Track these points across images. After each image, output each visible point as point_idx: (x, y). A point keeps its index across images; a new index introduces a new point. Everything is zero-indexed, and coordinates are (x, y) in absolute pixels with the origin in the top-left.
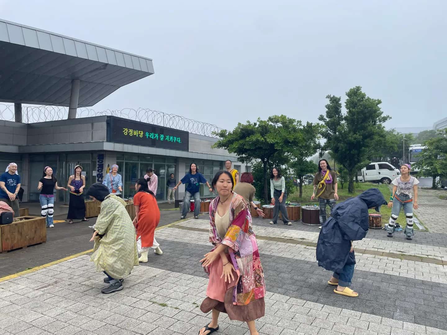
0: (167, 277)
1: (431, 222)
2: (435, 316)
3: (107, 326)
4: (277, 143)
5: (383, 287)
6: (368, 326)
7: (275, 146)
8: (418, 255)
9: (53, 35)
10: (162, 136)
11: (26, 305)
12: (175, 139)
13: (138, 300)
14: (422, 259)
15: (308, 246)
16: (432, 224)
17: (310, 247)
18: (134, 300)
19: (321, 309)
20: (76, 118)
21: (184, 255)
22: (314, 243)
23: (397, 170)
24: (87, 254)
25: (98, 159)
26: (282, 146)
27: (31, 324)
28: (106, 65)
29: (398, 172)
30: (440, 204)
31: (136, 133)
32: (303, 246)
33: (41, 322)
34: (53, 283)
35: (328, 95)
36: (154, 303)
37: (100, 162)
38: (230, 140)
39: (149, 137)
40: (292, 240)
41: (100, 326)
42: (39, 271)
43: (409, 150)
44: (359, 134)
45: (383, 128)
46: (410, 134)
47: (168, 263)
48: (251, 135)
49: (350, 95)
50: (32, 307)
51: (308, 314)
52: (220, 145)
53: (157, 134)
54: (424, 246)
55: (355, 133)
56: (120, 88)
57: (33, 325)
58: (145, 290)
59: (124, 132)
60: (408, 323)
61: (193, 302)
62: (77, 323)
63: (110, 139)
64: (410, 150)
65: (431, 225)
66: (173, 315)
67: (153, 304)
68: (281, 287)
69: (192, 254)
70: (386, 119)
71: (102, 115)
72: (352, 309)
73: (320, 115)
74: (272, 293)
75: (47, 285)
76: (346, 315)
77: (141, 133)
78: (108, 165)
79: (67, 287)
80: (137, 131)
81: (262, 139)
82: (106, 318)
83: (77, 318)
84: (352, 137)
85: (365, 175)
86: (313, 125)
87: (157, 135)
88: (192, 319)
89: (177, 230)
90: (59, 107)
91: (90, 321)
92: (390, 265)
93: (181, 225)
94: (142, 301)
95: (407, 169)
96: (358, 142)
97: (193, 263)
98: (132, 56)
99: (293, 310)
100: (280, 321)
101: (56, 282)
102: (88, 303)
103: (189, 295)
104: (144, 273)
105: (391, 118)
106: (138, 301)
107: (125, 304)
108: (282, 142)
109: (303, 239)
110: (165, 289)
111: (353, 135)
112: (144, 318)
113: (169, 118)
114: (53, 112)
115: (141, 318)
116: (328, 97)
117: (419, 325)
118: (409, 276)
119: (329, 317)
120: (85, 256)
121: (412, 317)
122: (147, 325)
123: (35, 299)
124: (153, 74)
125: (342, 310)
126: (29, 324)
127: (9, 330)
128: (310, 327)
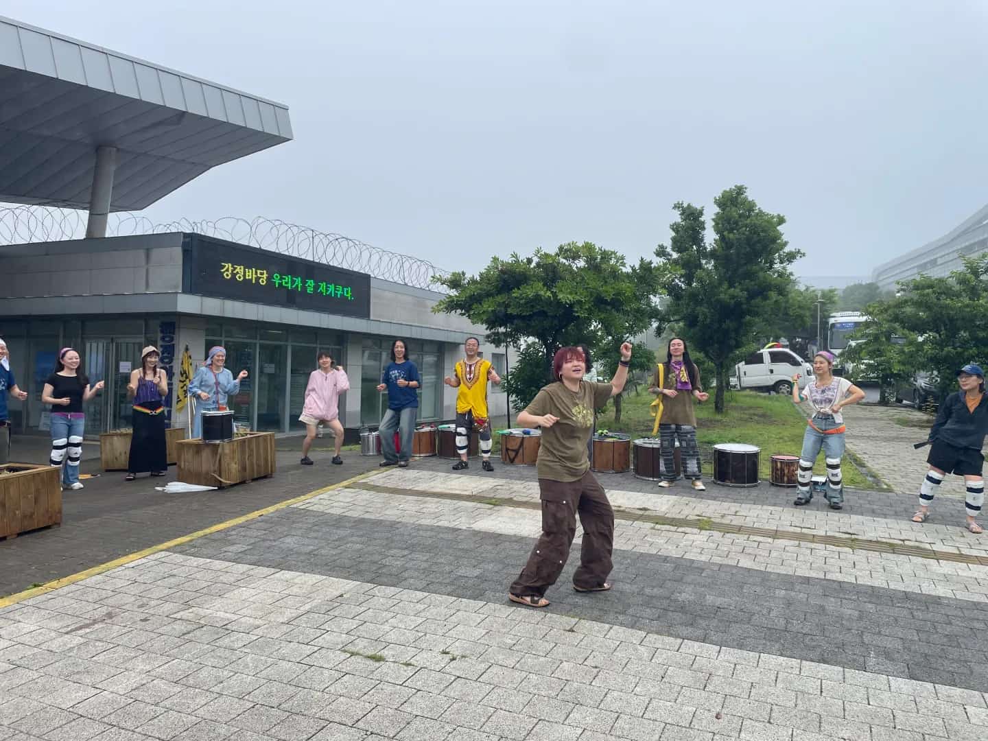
0: (368, 597)
1: (893, 472)
2: (946, 663)
3: (258, 710)
4: (579, 302)
5: (831, 607)
6: (819, 688)
7: (576, 309)
8: (884, 540)
9: (56, 40)
10: (311, 283)
11: (50, 669)
12: (338, 291)
13: (316, 649)
14: (893, 548)
15: (657, 523)
16: (898, 477)
17: (662, 526)
18: (307, 650)
19: (718, 656)
20: (106, 236)
21: (395, 548)
22: (668, 518)
23: (807, 366)
24: (168, 550)
25: (162, 332)
26: (590, 311)
27: (72, 712)
28: (183, 114)
29: (808, 369)
30: (903, 436)
31: (251, 274)
32: (649, 525)
33: (98, 706)
34: (103, 618)
35: (678, 204)
36: (353, 654)
37: (167, 339)
38: (474, 295)
39: (280, 284)
40: (623, 511)
41: (242, 710)
42: (60, 591)
43: (828, 323)
44: (740, 287)
45: (788, 276)
46: (831, 291)
47: (363, 567)
48: (523, 284)
49: (724, 204)
50: (66, 672)
51: (694, 667)
52: (452, 305)
53: (300, 279)
54: (891, 522)
55: (731, 285)
56: (211, 169)
57: (80, 713)
58: (326, 626)
59: (224, 272)
60: (898, 679)
61: (441, 650)
62: (184, 705)
63: (190, 288)
64: (830, 323)
65: (895, 479)
66: (405, 680)
67: (353, 657)
68: (624, 613)
69: (413, 545)
70: (794, 257)
71: (168, 231)
72: (779, 653)
73: (659, 246)
74: (607, 626)
75: (88, 622)
76: (771, 667)
77: (262, 274)
78: (184, 346)
79: (140, 625)
80: (254, 269)
81: (549, 294)
82: (250, 693)
83: (181, 693)
84: (726, 294)
85: (742, 374)
86: (653, 265)
87: (298, 281)
88: (447, 687)
89: (366, 495)
90: (65, 209)
91: (216, 701)
92: (832, 560)
93: (372, 483)
94: (324, 651)
95: (826, 364)
96: (738, 304)
97: (420, 566)
98: (243, 98)
99: (658, 659)
100: (638, 683)
101: (110, 615)
102: (198, 660)
103: (428, 635)
104: (314, 590)
105: (804, 255)
106: (316, 652)
107: (287, 659)
108: (589, 300)
109: (645, 509)
110: (371, 623)
111: (729, 288)
112: (338, 688)
113: (326, 242)
114: (48, 222)
115: (332, 689)
116: (676, 207)
117: (920, 682)
118: (877, 583)
119: (738, 672)
120: (163, 554)
121: (903, 667)
122: (349, 705)
123: (70, 654)
124: (289, 140)
125: (760, 656)
126: (69, 712)
127: (23, 728)
128: (704, 694)
